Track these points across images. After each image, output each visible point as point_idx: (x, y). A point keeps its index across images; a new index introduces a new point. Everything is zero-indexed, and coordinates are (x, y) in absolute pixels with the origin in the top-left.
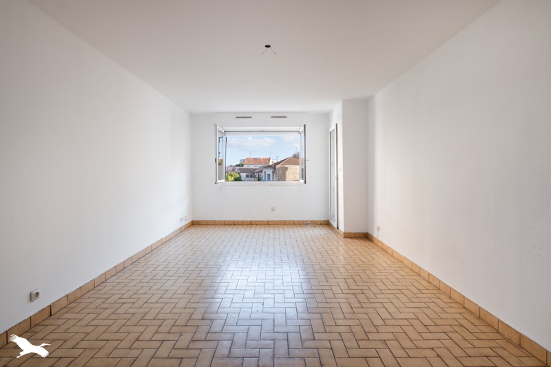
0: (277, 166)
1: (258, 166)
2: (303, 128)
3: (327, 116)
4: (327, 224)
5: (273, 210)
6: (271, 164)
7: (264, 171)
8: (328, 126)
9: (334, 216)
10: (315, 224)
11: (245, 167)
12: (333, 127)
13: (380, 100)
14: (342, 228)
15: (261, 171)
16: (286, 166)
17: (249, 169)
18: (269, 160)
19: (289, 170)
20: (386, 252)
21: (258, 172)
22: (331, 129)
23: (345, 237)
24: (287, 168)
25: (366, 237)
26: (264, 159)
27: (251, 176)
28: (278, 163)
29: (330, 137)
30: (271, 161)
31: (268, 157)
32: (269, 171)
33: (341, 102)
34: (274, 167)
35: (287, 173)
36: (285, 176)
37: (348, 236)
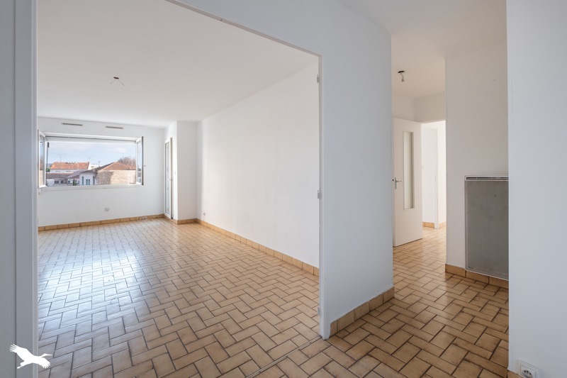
0: (100, 171)
1: (72, 172)
2: (141, 139)
3: (163, 131)
4: (163, 217)
5: (107, 210)
6: (90, 168)
7: (81, 176)
8: (164, 139)
9: (168, 210)
10: (150, 218)
11: (51, 172)
12: (168, 140)
13: (206, 124)
14: (176, 217)
15: (78, 177)
16: (111, 171)
17: (59, 174)
18: (88, 164)
19: (114, 175)
20: (210, 228)
21: (74, 177)
22: (167, 141)
23: (178, 224)
24: (112, 173)
25: (196, 221)
26: (81, 164)
27: (62, 182)
28: (100, 168)
29: (165, 148)
30: (90, 166)
31: (86, 162)
32: (90, 177)
33: (176, 122)
34: (95, 172)
35: (112, 177)
36: (109, 181)
37: (181, 223)
